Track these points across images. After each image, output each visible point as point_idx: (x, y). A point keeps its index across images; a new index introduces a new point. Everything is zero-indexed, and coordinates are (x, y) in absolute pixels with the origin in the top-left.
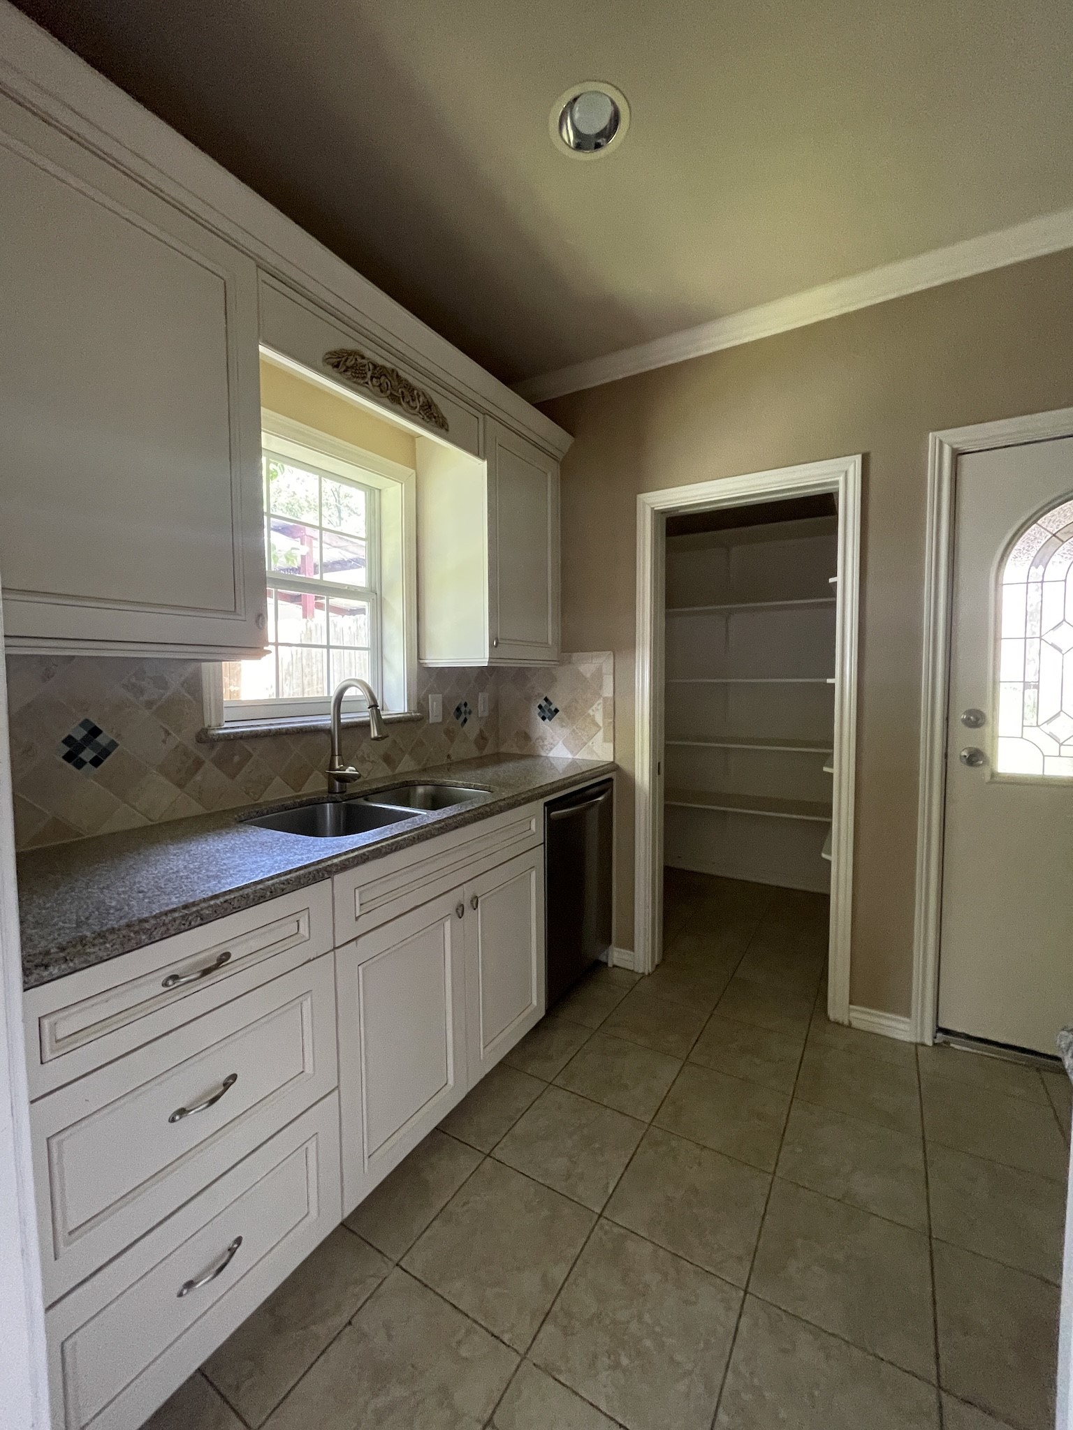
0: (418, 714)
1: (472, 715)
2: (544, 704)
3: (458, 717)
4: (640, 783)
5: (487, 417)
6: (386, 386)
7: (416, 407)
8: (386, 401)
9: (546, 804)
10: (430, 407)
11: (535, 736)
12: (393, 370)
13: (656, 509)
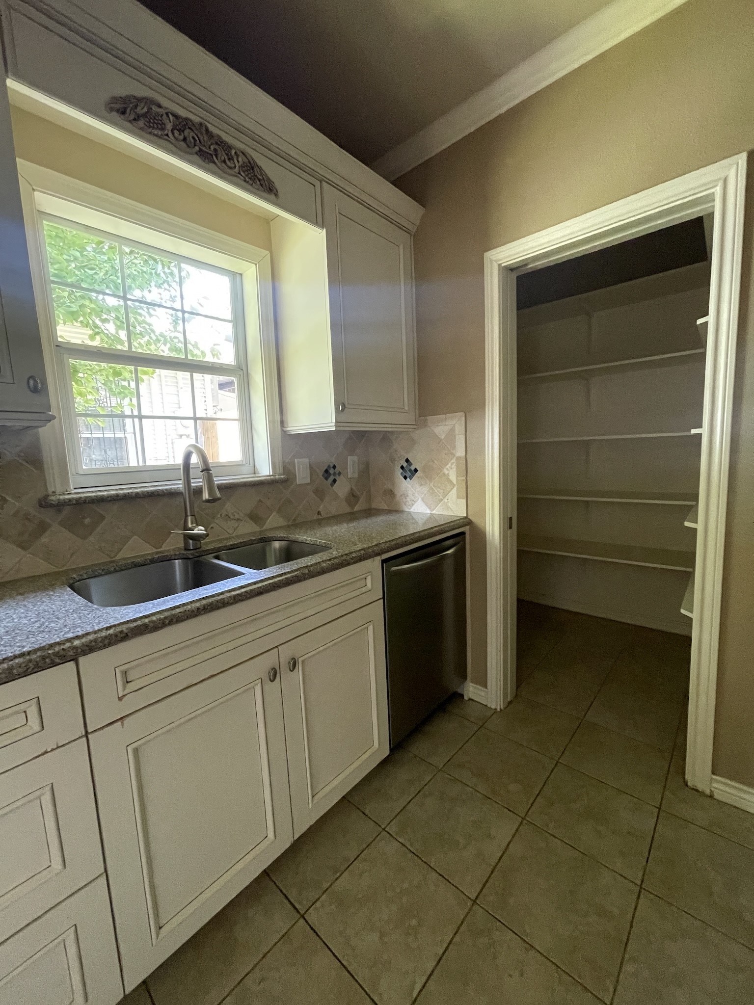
0: (282, 477)
1: (342, 476)
2: (405, 465)
3: (326, 479)
4: (491, 538)
5: (324, 183)
6: (192, 141)
7: (235, 167)
8: (196, 158)
9: (384, 561)
10: (253, 168)
11: (398, 493)
12: (201, 124)
13: (503, 265)
